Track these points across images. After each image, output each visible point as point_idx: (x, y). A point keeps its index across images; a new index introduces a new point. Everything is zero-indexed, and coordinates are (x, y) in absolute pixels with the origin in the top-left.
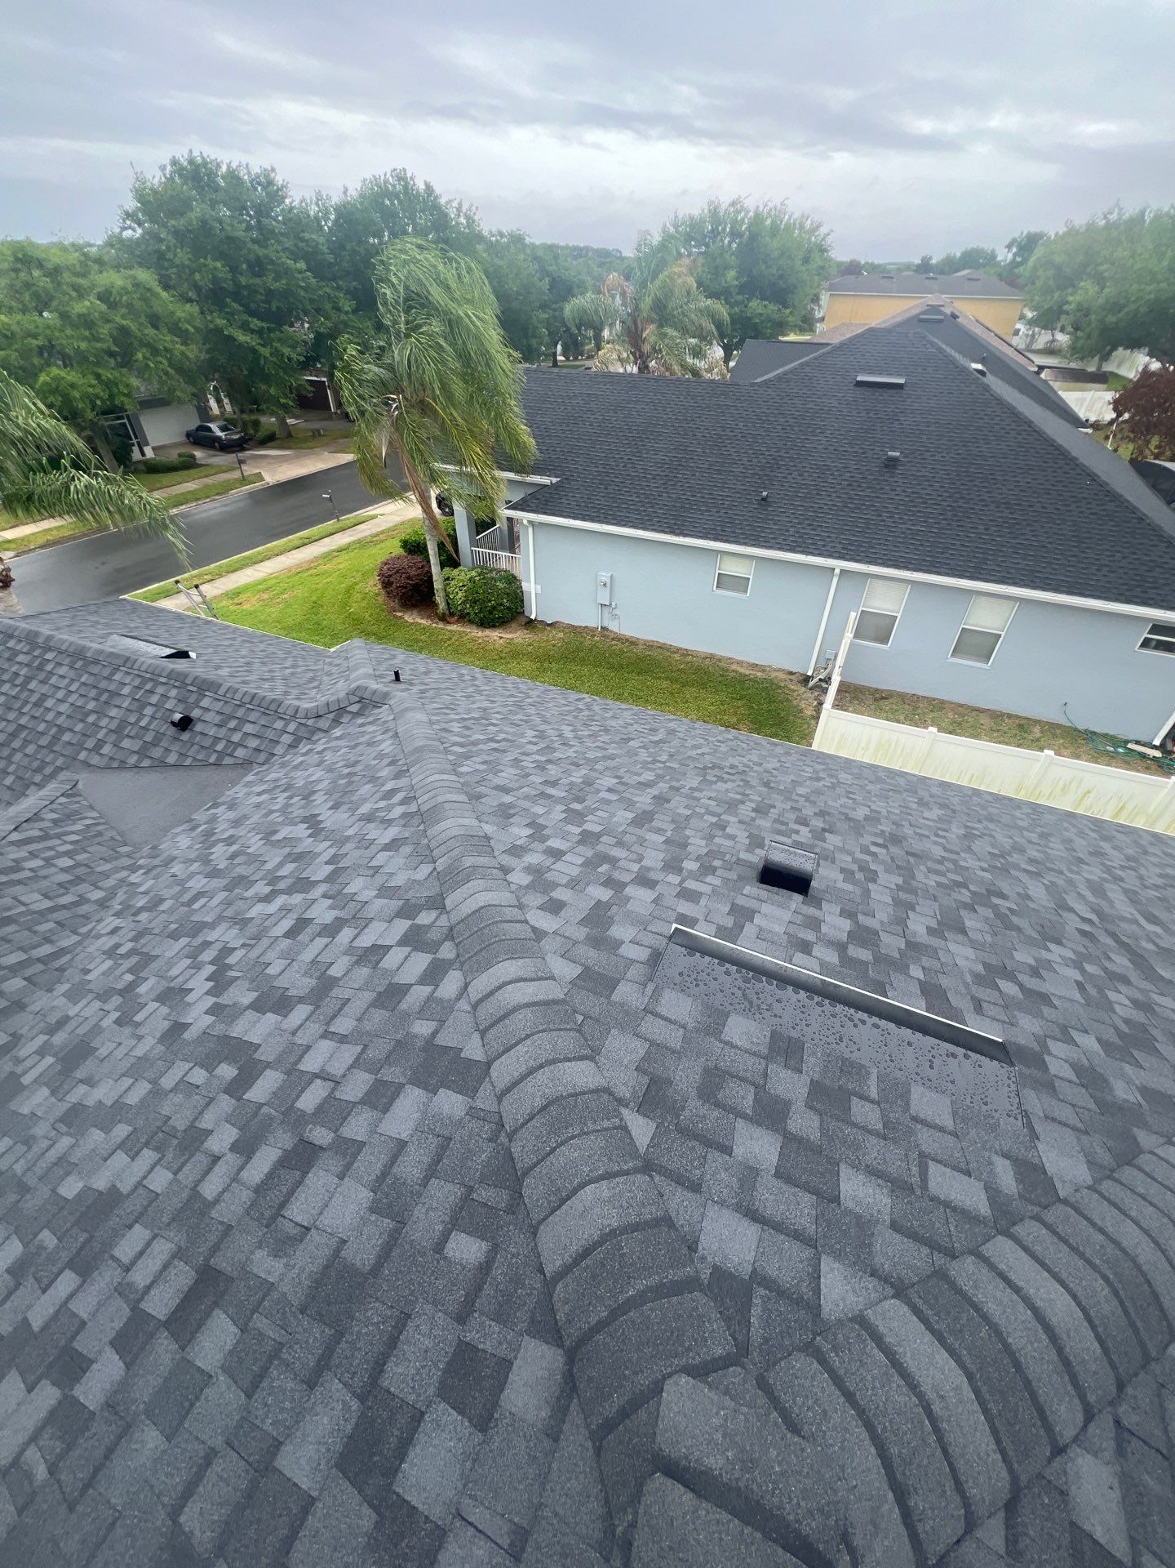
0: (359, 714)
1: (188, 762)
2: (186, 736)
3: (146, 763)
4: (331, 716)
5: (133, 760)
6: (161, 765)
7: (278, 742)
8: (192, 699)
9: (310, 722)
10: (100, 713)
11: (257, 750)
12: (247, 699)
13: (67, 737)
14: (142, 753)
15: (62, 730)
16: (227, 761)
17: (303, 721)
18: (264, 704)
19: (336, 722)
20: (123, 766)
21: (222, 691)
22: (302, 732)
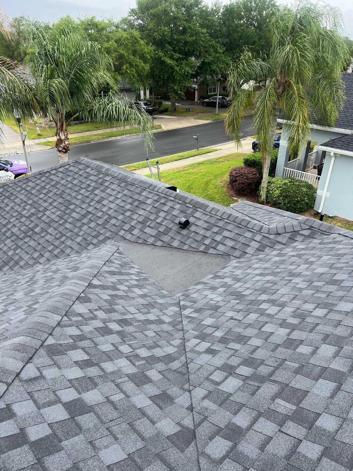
0: (309, 237)
1: (186, 247)
2: (185, 232)
3: (159, 243)
4: (288, 235)
5: (151, 240)
6: (168, 246)
7: (248, 246)
8: (189, 211)
9: (272, 237)
10: (133, 212)
11: (233, 248)
12: (225, 216)
13: (113, 221)
14: (157, 237)
15: (110, 217)
16: (211, 251)
17: (267, 235)
18: (238, 221)
19: (292, 239)
20: (145, 243)
21: (208, 210)
22: (265, 242)
